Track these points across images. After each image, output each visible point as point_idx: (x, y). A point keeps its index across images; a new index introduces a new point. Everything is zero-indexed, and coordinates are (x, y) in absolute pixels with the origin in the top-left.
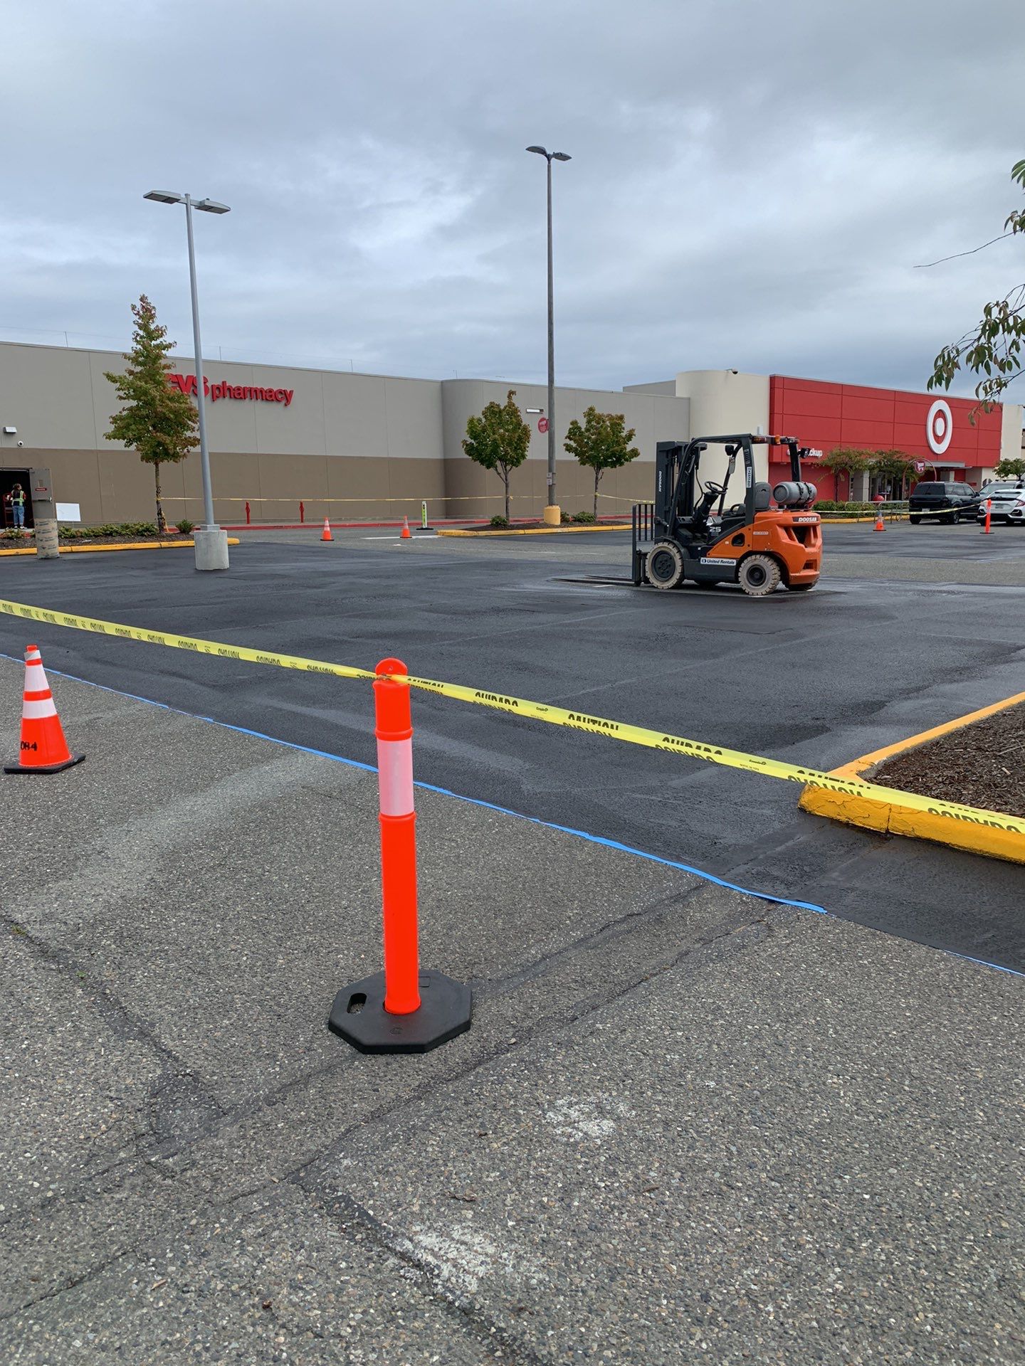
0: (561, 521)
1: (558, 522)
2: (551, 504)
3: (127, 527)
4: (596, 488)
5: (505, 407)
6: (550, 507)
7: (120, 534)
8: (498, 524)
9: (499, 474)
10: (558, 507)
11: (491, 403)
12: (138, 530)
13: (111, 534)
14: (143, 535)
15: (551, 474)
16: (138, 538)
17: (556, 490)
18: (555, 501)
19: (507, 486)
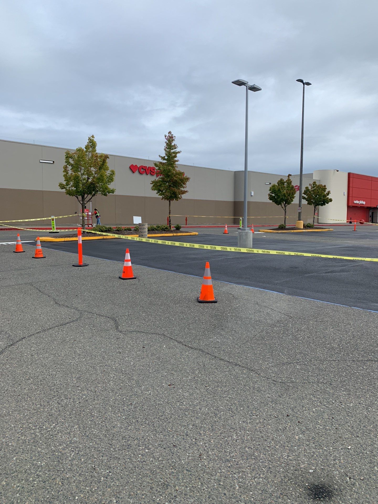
0: (303, 227)
1: (302, 228)
2: (300, 220)
3: (159, 227)
4: (314, 214)
5: (286, 181)
6: (299, 221)
7: (157, 230)
8: (282, 228)
9: (282, 207)
10: (302, 221)
11: (281, 179)
12: (163, 228)
13: (153, 230)
14: (165, 230)
15: (300, 208)
16: (163, 232)
17: (302, 214)
18: (301, 219)
19: (285, 212)
